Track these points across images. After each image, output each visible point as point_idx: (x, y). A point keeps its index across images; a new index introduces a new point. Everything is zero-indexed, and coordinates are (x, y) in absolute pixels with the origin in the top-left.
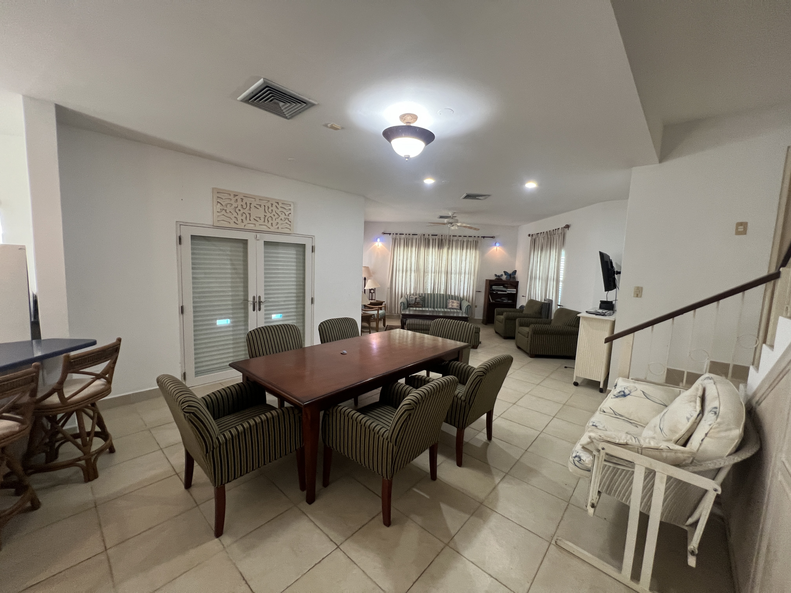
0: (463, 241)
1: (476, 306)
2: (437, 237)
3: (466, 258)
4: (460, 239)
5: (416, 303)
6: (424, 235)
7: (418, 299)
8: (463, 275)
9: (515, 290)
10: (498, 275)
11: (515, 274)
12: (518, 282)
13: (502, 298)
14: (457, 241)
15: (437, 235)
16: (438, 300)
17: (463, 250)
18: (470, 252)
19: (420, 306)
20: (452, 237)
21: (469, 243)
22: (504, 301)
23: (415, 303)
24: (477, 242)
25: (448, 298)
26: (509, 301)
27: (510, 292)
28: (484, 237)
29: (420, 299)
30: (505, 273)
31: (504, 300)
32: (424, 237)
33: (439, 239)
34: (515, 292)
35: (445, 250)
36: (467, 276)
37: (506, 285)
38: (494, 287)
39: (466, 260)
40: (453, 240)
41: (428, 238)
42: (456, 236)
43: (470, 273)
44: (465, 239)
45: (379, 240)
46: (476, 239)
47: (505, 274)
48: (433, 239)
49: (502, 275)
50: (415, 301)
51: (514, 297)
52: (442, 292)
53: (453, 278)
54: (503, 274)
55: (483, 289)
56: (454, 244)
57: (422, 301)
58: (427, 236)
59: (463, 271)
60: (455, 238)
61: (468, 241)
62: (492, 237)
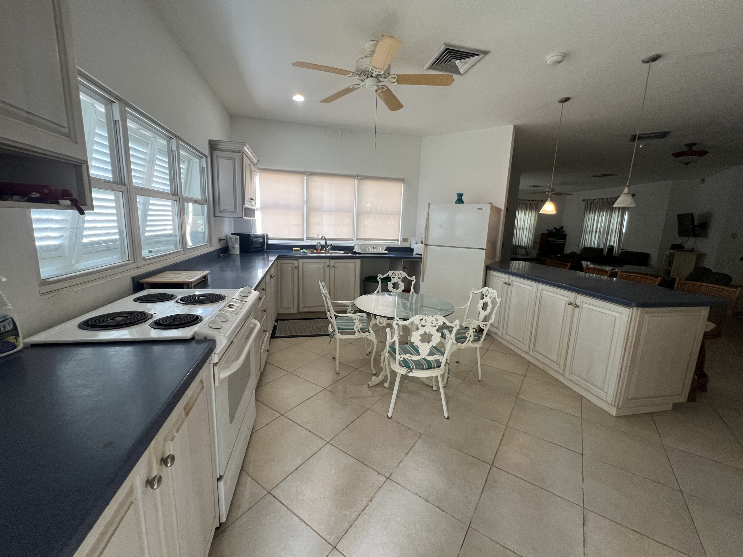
0: (527, 204)
3: (528, 217)
4: (525, 202)
8: (525, 230)
9: (564, 241)
10: (549, 230)
11: (563, 229)
12: (566, 235)
13: (554, 247)
17: (526, 211)
22: (555, 249)
26: (559, 249)
27: (560, 242)
37: (556, 237)
38: (549, 239)
39: (528, 219)
44: (529, 202)
47: (555, 229)
49: (552, 230)
51: (562, 246)
53: (518, 232)
56: (521, 205)
59: (525, 227)
60: (522, 202)
61: (530, 204)
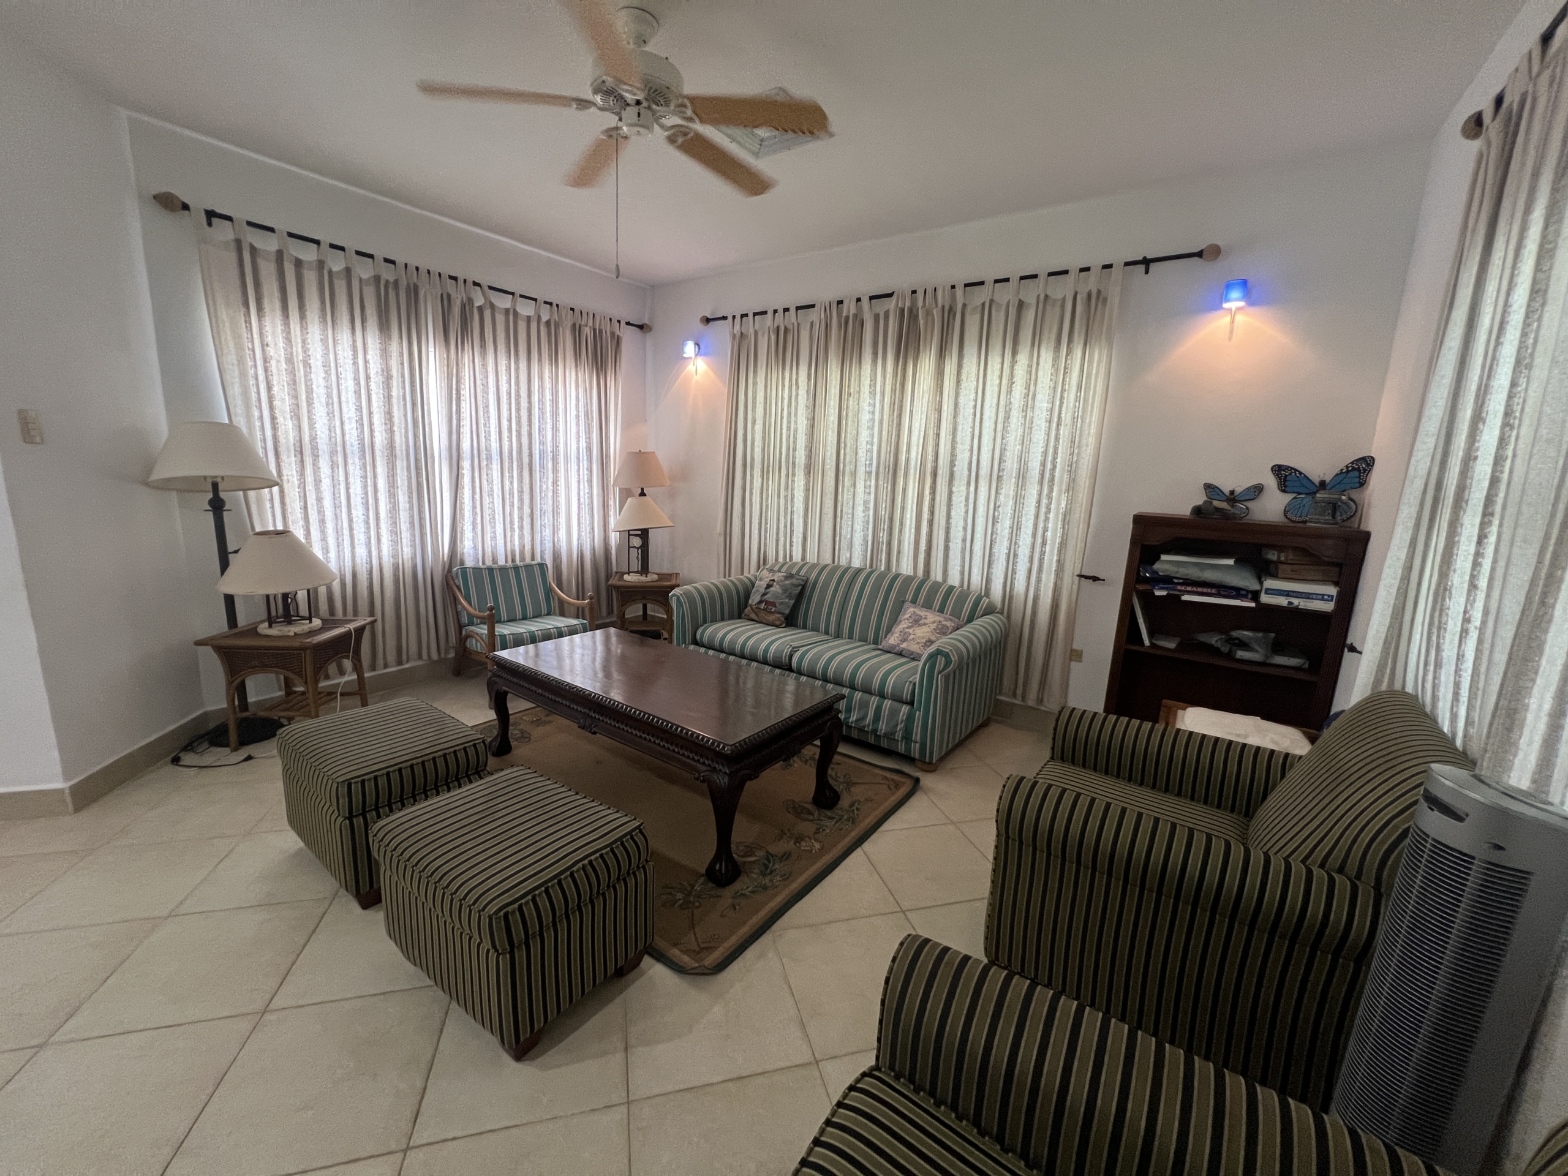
0: (1021, 307)
1: (1076, 655)
2: (891, 304)
3: (1031, 394)
4: (1004, 294)
5: (762, 606)
6: (840, 302)
7: (776, 588)
8: (1008, 489)
9: (1334, 590)
10: (1226, 490)
11: (1362, 484)
12: (1372, 536)
13: (1235, 634)
14: (987, 309)
15: (890, 295)
16: (864, 601)
17: (1014, 353)
18: (1056, 359)
19: (771, 618)
20: (959, 292)
21: (1052, 315)
22: (1241, 654)
23: (760, 602)
24: (1096, 300)
25: (910, 595)
26: (1280, 660)
27: (1283, 601)
28: (1147, 262)
29: (785, 591)
30: (1285, 476)
31: (1244, 645)
32: (839, 313)
33: (902, 310)
34: (1328, 607)
35: (927, 364)
36: (1032, 491)
37: (1272, 556)
38: (1168, 563)
39: (1029, 408)
40: (964, 305)
41: (855, 316)
42: (982, 283)
43: (1046, 478)
44: (1032, 292)
45: (690, 349)
46: (1091, 282)
47: (1283, 487)
48: (877, 318)
49: (1257, 490)
50: (764, 594)
51: (1318, 638)
52: (906, 568)
54: (1270, 482)
55: (1117, 570)
56: (973, 325)
57: (790, 597)
58: (850, 308)
59: (1011, 465)
60: (981, 296)
61: (1044, 303)
62: (1199, 254)
